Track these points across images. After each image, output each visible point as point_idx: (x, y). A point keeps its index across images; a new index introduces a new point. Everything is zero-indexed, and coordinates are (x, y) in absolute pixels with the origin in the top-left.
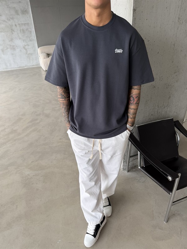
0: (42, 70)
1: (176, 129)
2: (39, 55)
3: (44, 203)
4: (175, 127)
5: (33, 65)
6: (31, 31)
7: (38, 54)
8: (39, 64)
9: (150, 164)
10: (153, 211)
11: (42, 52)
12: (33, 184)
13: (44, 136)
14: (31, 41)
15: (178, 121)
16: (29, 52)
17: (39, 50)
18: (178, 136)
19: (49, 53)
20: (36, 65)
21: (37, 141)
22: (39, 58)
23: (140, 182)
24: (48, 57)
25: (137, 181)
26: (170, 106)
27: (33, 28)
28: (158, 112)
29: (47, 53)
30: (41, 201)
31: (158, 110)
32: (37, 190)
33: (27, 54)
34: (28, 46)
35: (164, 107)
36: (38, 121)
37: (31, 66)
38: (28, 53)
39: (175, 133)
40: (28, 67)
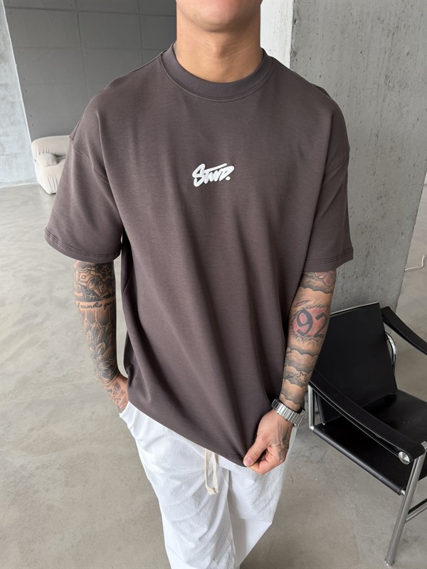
0: (41, 192)
1: (387, 329)
2: (35, 158)
3: (72, 546)
4: (384, 324)
5: (21, 182)
6: (13, 103)
7: (30, 154)
8: (35, 178)
9: (339, 417)
10: (355, 537)
11: (42, 152)
12: (36, 492)
13: (56, 358)
14: (13, 124)
15: (388, 308)
16: (7, 152)
17: (34, 146)
18: (393, 345)
19: (59, 152)
20: (27, 181)
21: (40, 372)
22: (33, 165)
23: (311, 462)
24: (58, 162)
25: (305, 458)
26: (369, 275)
27: (19, 96)
28: (344, 290)
29: (54, 153)
30: (62, 540)
31: (343, 285)
32: (50, 508)
33: (3, 155)
34: (7, 135)
35: (357, 277)
36: (39, 319)
37: (13, 183)
38: (5, 154)
39: (384, 338)
40: (7, 186)
